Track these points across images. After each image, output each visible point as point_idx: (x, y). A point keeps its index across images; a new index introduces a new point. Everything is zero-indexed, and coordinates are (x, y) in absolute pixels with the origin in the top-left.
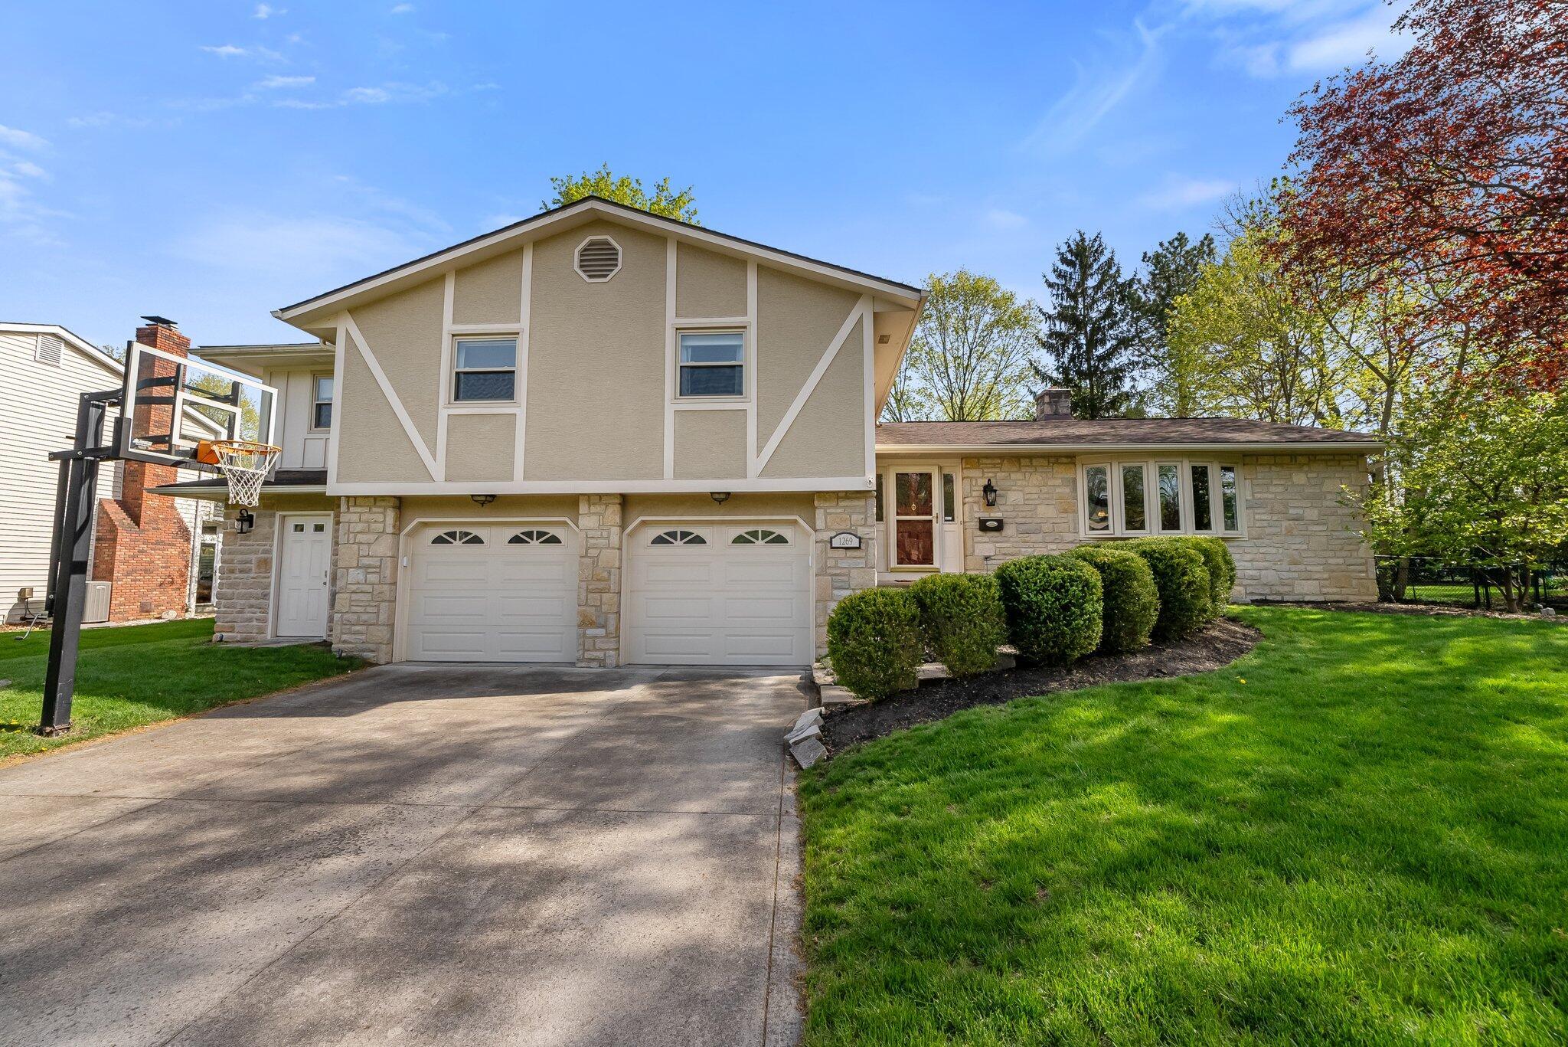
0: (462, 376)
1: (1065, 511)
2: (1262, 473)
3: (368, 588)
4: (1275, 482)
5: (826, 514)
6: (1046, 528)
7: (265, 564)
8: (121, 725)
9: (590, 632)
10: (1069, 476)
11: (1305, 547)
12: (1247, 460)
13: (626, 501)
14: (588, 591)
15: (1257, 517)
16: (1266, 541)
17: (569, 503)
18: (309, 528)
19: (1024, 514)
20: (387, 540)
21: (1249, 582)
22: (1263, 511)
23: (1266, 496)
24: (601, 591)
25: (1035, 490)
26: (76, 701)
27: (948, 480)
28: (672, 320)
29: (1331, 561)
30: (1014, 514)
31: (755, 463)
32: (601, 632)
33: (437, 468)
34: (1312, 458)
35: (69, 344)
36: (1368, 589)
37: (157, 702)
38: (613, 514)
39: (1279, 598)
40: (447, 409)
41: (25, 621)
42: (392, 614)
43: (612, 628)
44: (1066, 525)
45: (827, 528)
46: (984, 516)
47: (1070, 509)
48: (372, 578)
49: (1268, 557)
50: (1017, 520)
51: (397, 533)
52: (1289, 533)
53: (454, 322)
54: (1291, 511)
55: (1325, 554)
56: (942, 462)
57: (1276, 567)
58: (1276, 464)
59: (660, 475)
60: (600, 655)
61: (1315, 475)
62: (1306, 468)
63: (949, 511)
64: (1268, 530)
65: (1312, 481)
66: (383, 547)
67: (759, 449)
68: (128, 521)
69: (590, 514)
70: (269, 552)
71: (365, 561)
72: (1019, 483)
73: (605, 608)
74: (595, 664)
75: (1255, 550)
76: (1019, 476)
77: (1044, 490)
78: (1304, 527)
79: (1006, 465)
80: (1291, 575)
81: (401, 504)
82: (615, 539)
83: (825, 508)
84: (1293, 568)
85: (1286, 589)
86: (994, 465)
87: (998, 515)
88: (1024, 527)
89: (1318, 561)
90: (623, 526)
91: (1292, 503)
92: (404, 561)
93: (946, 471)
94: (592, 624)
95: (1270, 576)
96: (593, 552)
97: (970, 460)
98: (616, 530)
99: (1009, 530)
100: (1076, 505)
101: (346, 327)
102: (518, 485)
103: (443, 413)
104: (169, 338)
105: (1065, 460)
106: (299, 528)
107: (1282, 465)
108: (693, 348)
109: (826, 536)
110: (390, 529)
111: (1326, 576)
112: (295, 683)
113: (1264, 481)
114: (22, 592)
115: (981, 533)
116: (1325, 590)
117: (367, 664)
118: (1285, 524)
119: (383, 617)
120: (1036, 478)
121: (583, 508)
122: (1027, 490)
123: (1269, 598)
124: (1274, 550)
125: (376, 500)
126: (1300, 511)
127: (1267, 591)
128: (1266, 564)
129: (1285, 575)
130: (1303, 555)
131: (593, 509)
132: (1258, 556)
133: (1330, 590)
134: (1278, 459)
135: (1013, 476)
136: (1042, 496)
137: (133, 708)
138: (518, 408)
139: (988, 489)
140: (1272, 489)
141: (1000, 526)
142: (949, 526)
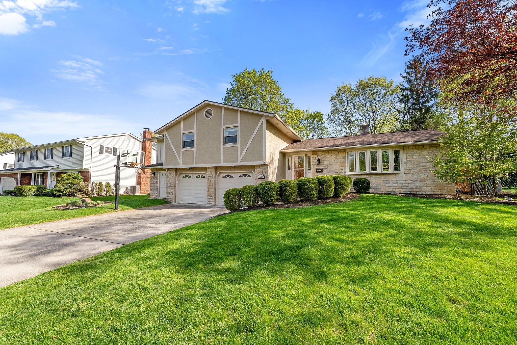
0: (185, 142)
1: (342, 166)
2: (411, 152)
3: (171, 187)
4: (415, 155)
5: (257, 170)
6: (336, 171)
7: (157, 182)
8: (125, 209)
9: (209, 197)
10: (344, 155)
11: (426, 176)
12: (405, 148)
13: (216, 168)
14: (209, 188)
15: (408, 166)
16: (411, 174)
17: (205, 169)
18: (164, 175)
19: (329, 167)
20: (174, 177)
21: (404, 187)
22: (411, 164)
23: (411, 159)
24: (211, 188)
25: (333, 160)
26: (119, 205)
27: (309, 158)
28: (223, 126)
29: (436, 181)
30: (326, 167)
31: (240, 159)
32: (211, 197)
33: (180, 162)
34: (430, 146)
35: (131, 136)
36: (451, 190)
37: (131, 207)
38: (213, 171)
39: (415, 193)
40: (182, 150)
41: (127, 193)
42: (175, 192)
43: (213, 197)
44: (342, 170)
45: (257, 174)
46: (317, 168)
47: (343, 165)
48: (172, 185)
49: (411, 179)
50: (327, 169)
51: (176, 176)
52: (420, 171)
53: (183, 131)
54: (421, 164)
55: (433, 178)
56: (307, 153)
57: (415, 183)
58: (416, 148)
59: (220, 162)
60: (211, 202)
61: (431, 152)
62: (428, 149)
63: (309, 167)
64: (412, 171)
65: (430, 154)
66: (173, 179)
67: (240, 156)
68: (143, 173)
69: (209, 171)
70: (158, 180)
71: (171, 182)
72: (328, 158)
73: (212, 192)
74: (210, 205)
75: (407, 177)
76: (328, 156)
77: (336, 160)
78: (426, 169)
79: (324, 153)
80: (420, 185)
81: (176, 170)
82: (214, 177)
83: (257, 169)
84: (421, 183)
85: (418, 190)
86: (321, 153)
87: (321, 168)
88: (329, 171)
89: (431, 180)
90: (216, 174)
91: (421, 161)
92: (177, 182)
93: (308, 155)
94: (210, 196)
95: (412, 186)
96: (210, 180)
97: (314, 152)
98: (214, 175)
99: (325, 172)
100: (345, 164)
101: (165, 133)
102: (194, 166)
103: (181, 150)
104: (148, 132)
105: (342, 151)
106: (162, 175)
107: (418, 149)
108: (228, 132)
109: (257, 175)
110: (174, 175)
111: (434, 186)
112: (155, 205)
113: (411, 154)
114: (126, 187)
115: (316, 173)
116: (433, 190)
117: (171, 203)
118: (419, 168)
119: (173, 193)
120: (333, 157)
121: (208, 170)
122: (330, 160)
123: (411, 193)
124: (414, 177)
125: (172, 169)
126: (425, 164)
127: (411, 190)
128: (411, 182)
129: (418, 185)
130: (425, 178)
131: (210, 170)
132: (408, 179)
133: (436, 190)
134: (417, 147)
135: (326, 156)
136: (335, 162)
137: (128, 207)
138: (194, 149)
139: (319, 160)
140: (414, 157)
141: (322, 171)
142: (309, 171)
